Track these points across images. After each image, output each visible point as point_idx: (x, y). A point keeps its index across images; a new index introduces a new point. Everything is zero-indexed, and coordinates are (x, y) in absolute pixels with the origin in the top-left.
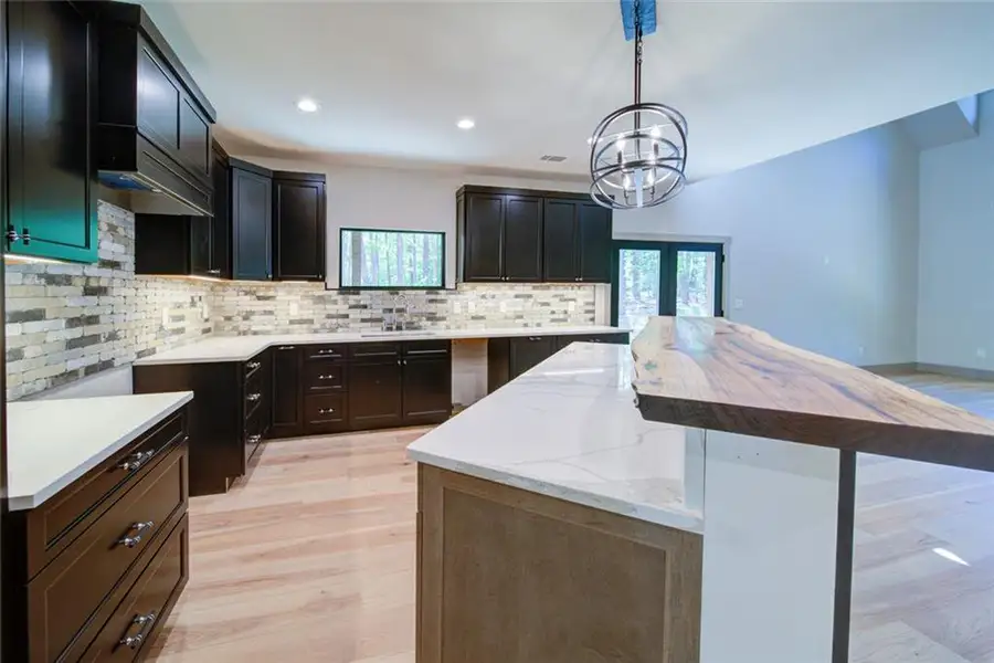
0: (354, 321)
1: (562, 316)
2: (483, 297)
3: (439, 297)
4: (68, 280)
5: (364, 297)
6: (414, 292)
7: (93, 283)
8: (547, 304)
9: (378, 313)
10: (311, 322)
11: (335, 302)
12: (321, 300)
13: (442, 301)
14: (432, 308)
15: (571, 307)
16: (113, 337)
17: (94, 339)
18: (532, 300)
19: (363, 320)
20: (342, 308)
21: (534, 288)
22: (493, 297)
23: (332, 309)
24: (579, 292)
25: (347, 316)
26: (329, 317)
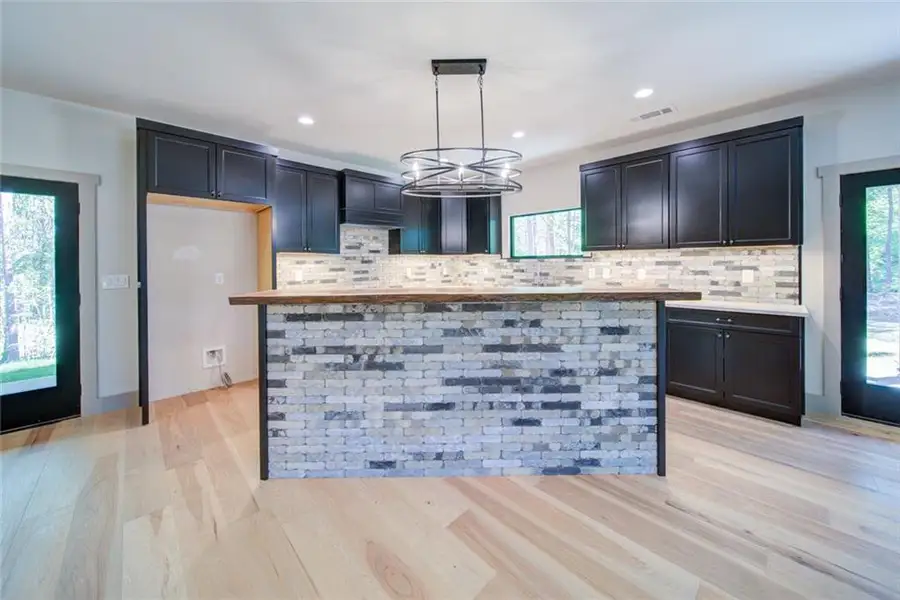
0: (516, 280)
1: (731, 289)
2: (619, 264)
3: (575, 264)
4: (354, 258)
5: (522, 264)
6: (554, 260)
7: (366, 259)
8: (704, 273)
9: (531, 276)
10: (494, 280)
11: (506, 267)
12: (498, 266)
13: (579, 268)
14: (570, 273)
15: (747, 277)
16: (376, 279)
17: (367, 279)
18: (681, 267)
19: (522, 281)
20: (509, 271)
21: (683, 254)
22: (630, 264)
23: (504, 272)
24: (762, 257)
25: (512, 277)
26: (503, 277)
